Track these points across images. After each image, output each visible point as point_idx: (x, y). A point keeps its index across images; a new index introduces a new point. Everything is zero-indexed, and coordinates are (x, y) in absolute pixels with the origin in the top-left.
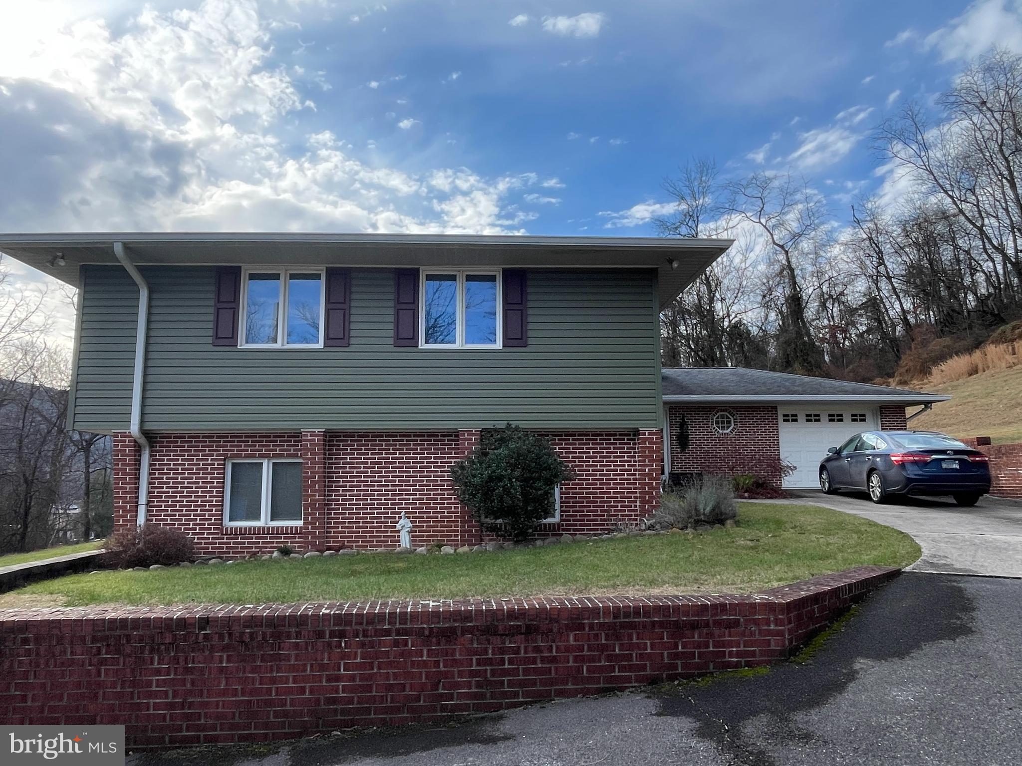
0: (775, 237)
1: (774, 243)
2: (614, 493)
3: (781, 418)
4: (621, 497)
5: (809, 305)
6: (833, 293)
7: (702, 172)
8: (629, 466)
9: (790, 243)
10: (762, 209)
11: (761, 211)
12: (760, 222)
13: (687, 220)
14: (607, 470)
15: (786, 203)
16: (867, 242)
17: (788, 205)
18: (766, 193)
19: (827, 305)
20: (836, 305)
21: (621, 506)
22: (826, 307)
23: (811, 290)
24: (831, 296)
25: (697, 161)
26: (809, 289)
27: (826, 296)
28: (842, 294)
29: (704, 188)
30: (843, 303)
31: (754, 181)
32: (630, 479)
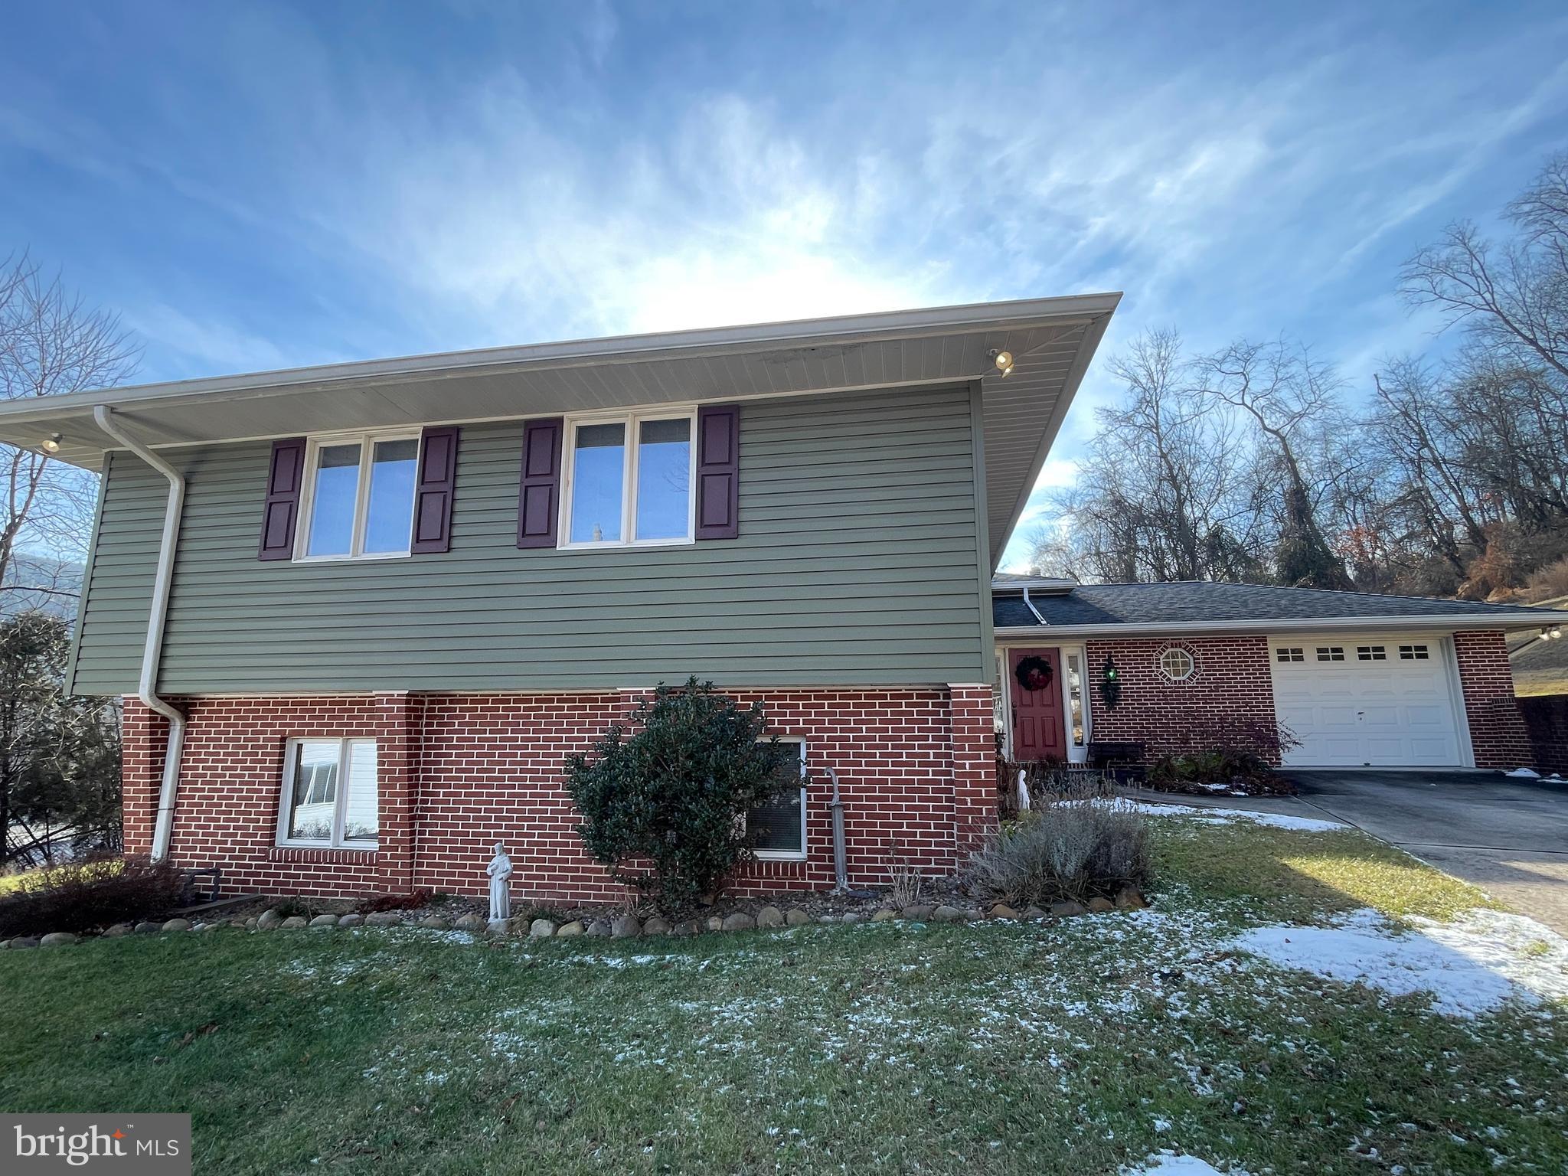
0: (1266, 422)
1: (1265, 428)
2: (908, 808)
3: (1273, 657)
4: (922, 817)
5: (1319, 508)
6: (1354, 489)
7: (1159, 346)
8: (936, 755)
9: (1288, 428)
10: (1246, 387)
11: (1244, 390)
12: (1244, 404)
13: (1144, 407)
14: (894, 764)
15: (1280, 376)
16: (1401, 418)
17: (1282, 379)
18: (1249, 368)
19: (1347, 505)
20: (1359, 506)
21: (922, 835)
22: (1344, 508)
23: (1321, 485)
24: (1351, 494)
25: (1152, 333)
26: (1319, 486)
27: (1344, 495)
28: (1367, 489)
29: (1163, 366)
30: (1370, 501)
31: (1233, 353)
32: (939, 782)
